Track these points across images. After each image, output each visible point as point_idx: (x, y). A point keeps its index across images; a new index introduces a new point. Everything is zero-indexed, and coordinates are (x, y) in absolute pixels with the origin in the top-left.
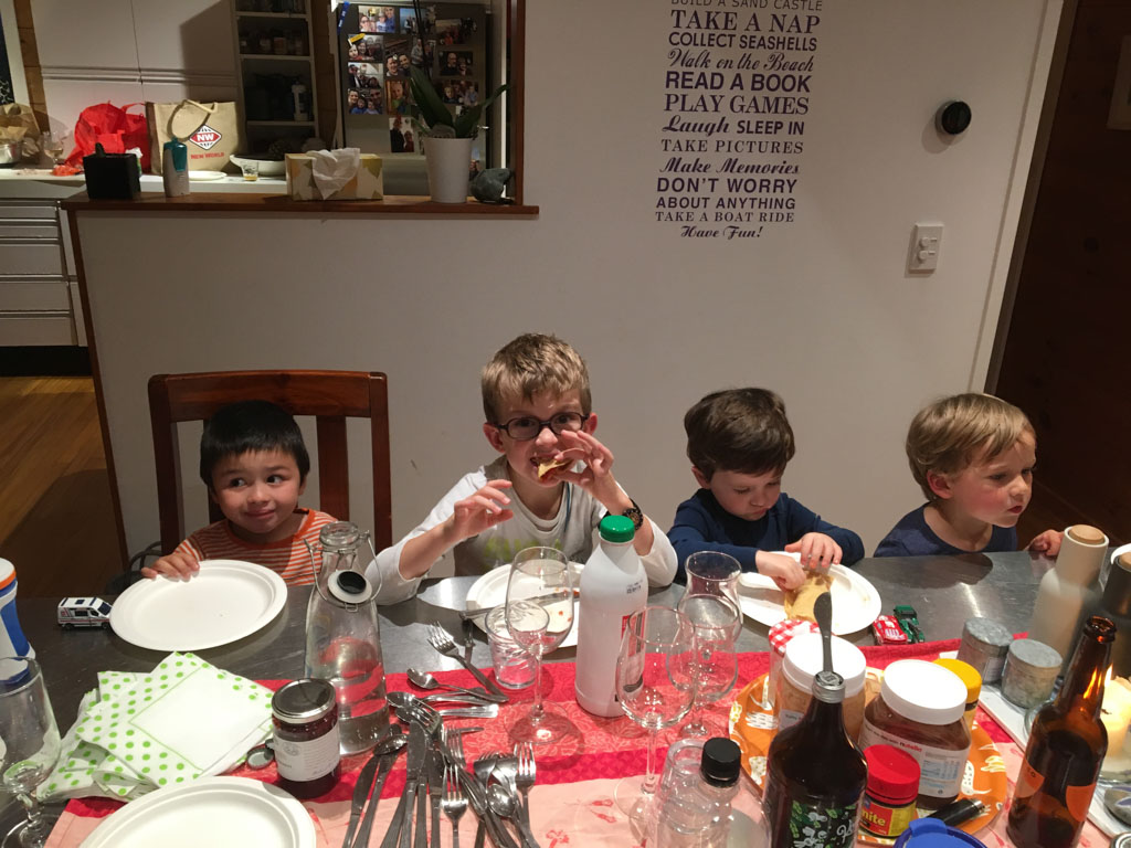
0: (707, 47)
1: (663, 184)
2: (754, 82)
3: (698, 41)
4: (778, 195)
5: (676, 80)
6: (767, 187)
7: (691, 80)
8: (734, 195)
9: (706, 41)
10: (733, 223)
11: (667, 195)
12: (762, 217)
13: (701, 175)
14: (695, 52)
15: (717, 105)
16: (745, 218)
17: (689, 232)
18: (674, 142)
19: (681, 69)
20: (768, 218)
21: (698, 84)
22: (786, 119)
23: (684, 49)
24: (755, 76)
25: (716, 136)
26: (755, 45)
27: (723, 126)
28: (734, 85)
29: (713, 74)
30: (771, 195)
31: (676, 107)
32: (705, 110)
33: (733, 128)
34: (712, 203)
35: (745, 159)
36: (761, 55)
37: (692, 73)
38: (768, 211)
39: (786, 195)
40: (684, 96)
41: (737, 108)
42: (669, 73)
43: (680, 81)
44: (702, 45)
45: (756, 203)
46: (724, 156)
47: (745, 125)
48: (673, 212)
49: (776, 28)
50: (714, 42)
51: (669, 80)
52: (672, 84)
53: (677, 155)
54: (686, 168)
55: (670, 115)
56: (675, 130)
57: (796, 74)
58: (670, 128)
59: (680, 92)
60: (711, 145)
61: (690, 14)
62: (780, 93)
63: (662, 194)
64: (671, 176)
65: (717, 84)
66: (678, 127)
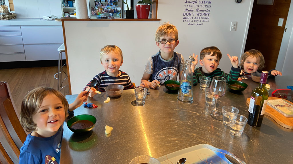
1: (185, 14)
4: (206, 16)
6: (204, 14)
8: (198, 16)
10: (197, 22)
11: (185, 16)
12: (203, 21)
13: (192, 12)
16: (200, 21)
17: (189, 24)
18: (187, 5)
20: (204, 21)
25: (195, 4)
27: (196, 2)
30: (205, 16)
33: (198, 2)
34: (194, 18)
35: (200, 9)
38: (204, 19)
39: (208, 16)
45: (202, 18)
46: (196, 8)
47: (200, 2)
48: (186, 20)
53: (187, 8)
54: (189, 11)
58: (186, 2)
63: (184, 16)
64: (186, 12)
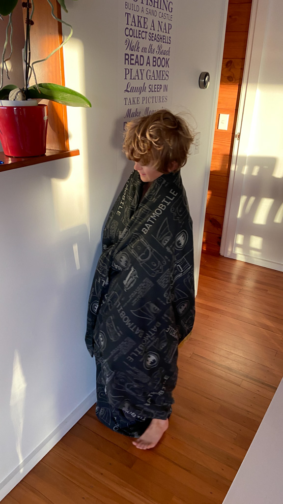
0: (138, 39)
2: (154, 61)
3: (135, 35)
5: (128, 59)
7: (133, 59)
9: (138, 36)
14: (134, 40)
15: (142, 75)
18: (128, 99)
19: (130, 52)
21: (136, 62)
22: (163, 83)
23: (131, 39)
24: (154, 57)
25: (143, 94)
26: (153, 39)
27: (144, 89)
28: (147, 63)
29: (141, 56)
31: (128, 76)
32: (139, 79)
33: (148, 89)
35: (152, 107)
36: (155, 44)
37: (133, 55)
40: (131, 69)
41: (148, 78)
42: (126, 54)
43: (129, 60)
44: (137, 37)
46: (145, 106)
47: (151, 87)
49: (160, 30)
50: (140, 36)
51: (126, 59)
52: (127, 61)
53: (130, 107)
54: (133, 115)
55: (126, 82)
56: (128, 92)
57: (165, 57)
58: (126, 91)
59: (130, 67)
60: (141, 100)
61: (132, 16)
62: (161, 68)
65: (142, 63)
66: (129, 90)
